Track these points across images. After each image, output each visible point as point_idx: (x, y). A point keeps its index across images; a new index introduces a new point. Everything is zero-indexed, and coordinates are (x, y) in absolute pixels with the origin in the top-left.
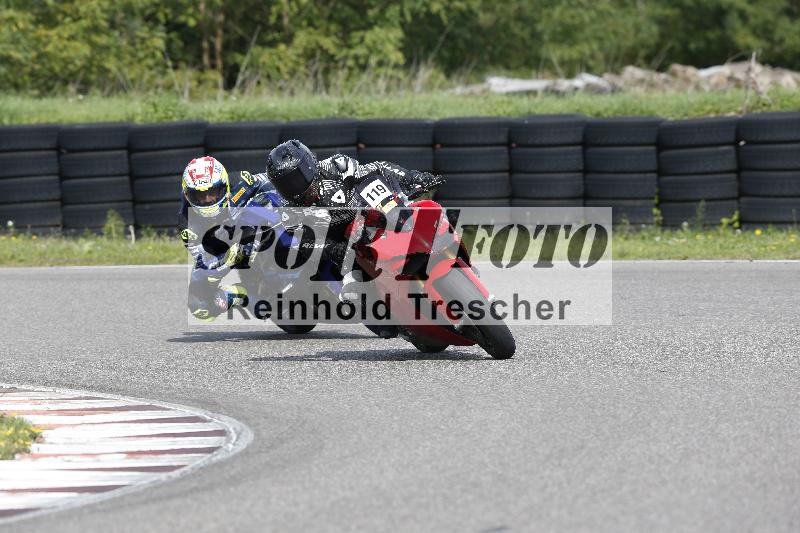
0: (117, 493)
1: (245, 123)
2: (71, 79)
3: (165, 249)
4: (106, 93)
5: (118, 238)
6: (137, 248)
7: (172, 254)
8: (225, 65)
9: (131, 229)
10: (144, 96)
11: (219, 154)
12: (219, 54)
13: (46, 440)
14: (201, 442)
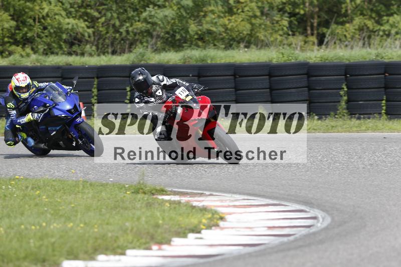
0: (262, 247)
1: (328, 63)
2: (241, 41)
4: (258, 48)
8: (318, 33)
10: (277, 49)
11: (314, 78)
12: (315, 28)
13: (228, 220)
14: (304, 222)
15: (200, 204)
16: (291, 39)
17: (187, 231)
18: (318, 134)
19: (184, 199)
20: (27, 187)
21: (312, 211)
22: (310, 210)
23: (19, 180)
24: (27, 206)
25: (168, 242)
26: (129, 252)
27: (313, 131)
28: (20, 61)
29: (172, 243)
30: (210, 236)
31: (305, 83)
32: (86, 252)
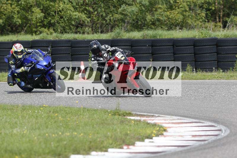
0: (189, 147)
1: (229, 38)
2: (177, 25)
3: (205, 76)
4: (188, 29)
5: (190, 72)
6: (196, 75)
7: (206, 77)
8: (223, 21)
9: (194, 69)
10: (199, 30)
11: (220, 48)
12: (221, 18)
13: (169, 131)
14: (214, 133)
15: (153, 122)
16: (207, 24)
17: (144, 138)
18: (222, 81)
19: (143, 119)
20: (50, 112)
21: (218, 126)
22: (217, 125)
23: (45, 107)
24: (50, 123)
25: (133, 144)
26: (110, 150)
27: (220, 79)
28: (46, 37)
29: (135, 145)
30: (158, 140)
31: (215, 50)
32: (85, 150)
